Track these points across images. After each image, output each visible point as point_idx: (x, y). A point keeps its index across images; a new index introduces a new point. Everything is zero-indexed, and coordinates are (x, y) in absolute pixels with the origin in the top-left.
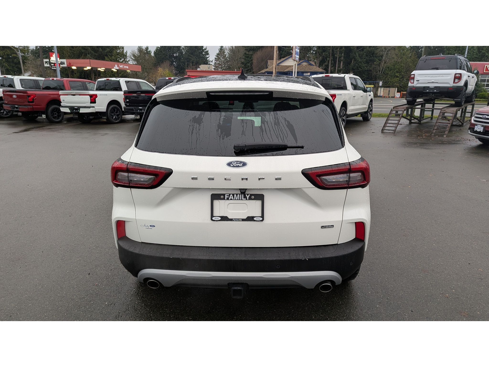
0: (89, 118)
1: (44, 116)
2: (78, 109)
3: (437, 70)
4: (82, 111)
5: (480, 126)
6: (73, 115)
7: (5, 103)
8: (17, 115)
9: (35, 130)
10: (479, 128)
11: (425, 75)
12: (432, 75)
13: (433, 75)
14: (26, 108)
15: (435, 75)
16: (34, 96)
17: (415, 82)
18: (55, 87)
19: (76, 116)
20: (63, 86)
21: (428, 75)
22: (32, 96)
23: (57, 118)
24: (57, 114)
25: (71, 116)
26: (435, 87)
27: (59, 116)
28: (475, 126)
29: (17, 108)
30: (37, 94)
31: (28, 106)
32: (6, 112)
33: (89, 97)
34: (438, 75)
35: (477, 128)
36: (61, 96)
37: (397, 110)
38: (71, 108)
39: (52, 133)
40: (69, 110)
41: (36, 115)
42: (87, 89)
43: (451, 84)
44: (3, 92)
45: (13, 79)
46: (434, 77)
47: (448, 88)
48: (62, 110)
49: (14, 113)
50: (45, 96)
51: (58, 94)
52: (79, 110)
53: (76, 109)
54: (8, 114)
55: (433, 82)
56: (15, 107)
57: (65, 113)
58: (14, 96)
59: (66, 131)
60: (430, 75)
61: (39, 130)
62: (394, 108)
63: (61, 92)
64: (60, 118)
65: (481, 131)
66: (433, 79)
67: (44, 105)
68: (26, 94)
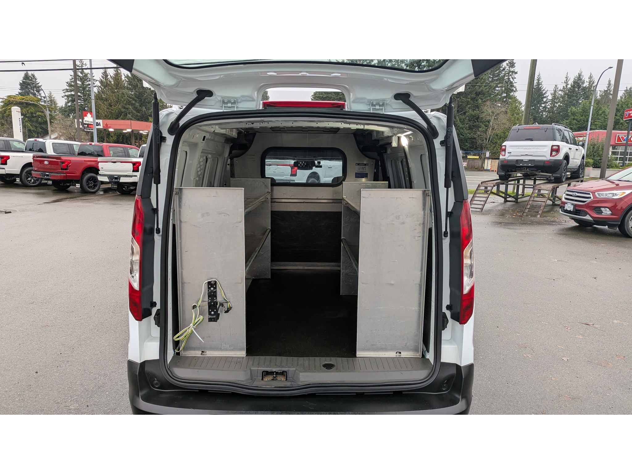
0: (129, 188)
1: (78, 186)
2: (118, 178)
3: (531, 141)
4: (122, 180)
5: (570, 204)
6: (112, 185)
7: (34, 170)
8: (46, 185)
9: (69, 201)
10: (569, 207)
11: (518, 147)
12: (525, 147)
13: (527, 147)
14: (58, 176)
15: (529, 147)
16: (68, 162)
17: (507, 155)
18: (92, 153)
19: (115, 186)
20: (102, 151)
21: (521, 147)
22: (67, 162)
23: (93, 188)
24: (92, 184)
25: (109, 186)
26: (529, 160)
27: (95, 186)
28: (565, 205)
29: (48, 175)
30: (72, 160)
31: (60, 174)
32: (34, 180)
33: (131, 165)
34: (533, 147)
35: (568, 207)
36: (99, 163)
37: (486, 185)
38: (110, 177)
39: (88, 204)
40: (107, 179)
41: (68, 184)
42: (129, 156)
43: (548, 157)
44: (34, 157)
45: (44, 143)
46: (528, 149)
47: (544, 162)
48: (100, 178)
49: (44, 182)
50: (81, 163)
51: (97, 161)
52: (120, 180)
53: (116, 178)
54: (36, 183)
55: (527, 155)
56: (45, 174)
57: (102, 183)
58: (46, 163)
59: (104, 203)
60: (523, 147)
61: (73, 201)
62: (482, 183)
63: (99, 159)
64: (96, 188)
65: (571, 210)
66: (527, 151)
67: (78, 173)
68: (60, 160)
